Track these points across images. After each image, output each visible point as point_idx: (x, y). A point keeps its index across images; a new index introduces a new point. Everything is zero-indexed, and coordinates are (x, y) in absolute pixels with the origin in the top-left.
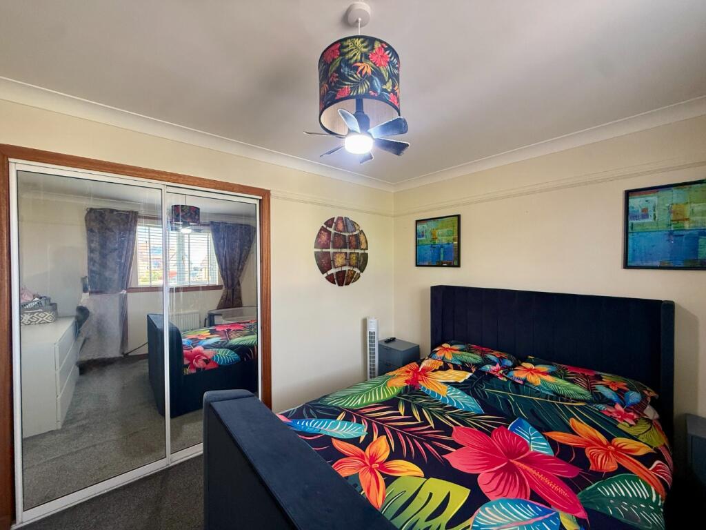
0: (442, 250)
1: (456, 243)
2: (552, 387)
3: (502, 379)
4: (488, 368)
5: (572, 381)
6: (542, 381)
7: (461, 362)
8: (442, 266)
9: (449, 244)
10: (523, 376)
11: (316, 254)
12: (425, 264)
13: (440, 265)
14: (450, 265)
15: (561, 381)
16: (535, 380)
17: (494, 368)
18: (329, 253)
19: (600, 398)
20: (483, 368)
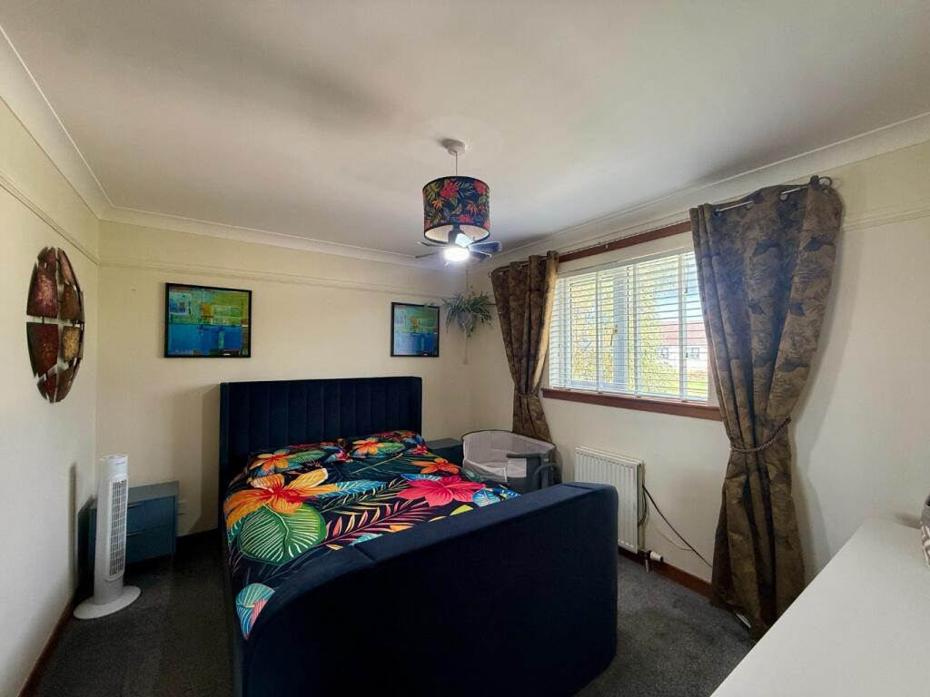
0: (221, 335)
1: (247, 326)
2: (385, 451)
3: (349, 461)
4: (334, 457)
5: (392, 441)
6: (379, 448)
7: (301, 464)
8: (222, 356)
9: (233, 326)
10: (365, 451)
11: (30, 325)
12: (186, 353)
13: (218, 354)
14: (235, 355)
15: (387, 444)
16: (373, 450)
17: (340, 455)
18: (57, 326)
19: (409, 446)
20: (329, 460)
